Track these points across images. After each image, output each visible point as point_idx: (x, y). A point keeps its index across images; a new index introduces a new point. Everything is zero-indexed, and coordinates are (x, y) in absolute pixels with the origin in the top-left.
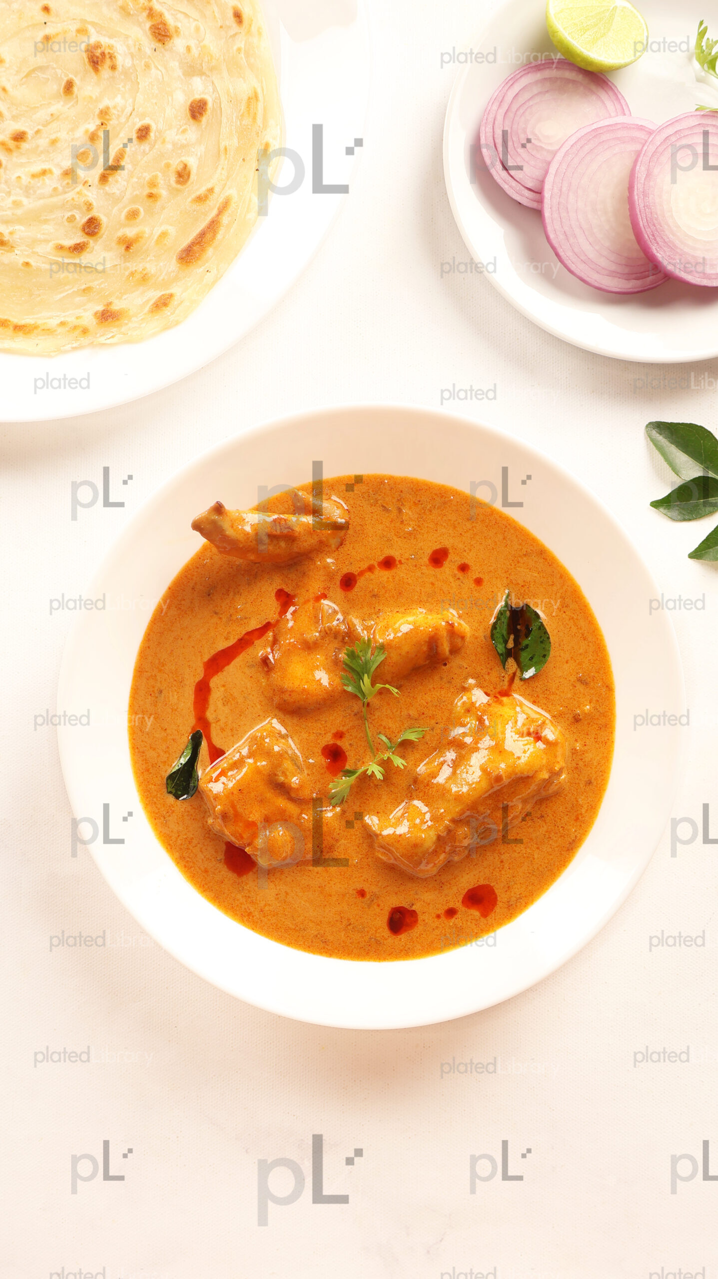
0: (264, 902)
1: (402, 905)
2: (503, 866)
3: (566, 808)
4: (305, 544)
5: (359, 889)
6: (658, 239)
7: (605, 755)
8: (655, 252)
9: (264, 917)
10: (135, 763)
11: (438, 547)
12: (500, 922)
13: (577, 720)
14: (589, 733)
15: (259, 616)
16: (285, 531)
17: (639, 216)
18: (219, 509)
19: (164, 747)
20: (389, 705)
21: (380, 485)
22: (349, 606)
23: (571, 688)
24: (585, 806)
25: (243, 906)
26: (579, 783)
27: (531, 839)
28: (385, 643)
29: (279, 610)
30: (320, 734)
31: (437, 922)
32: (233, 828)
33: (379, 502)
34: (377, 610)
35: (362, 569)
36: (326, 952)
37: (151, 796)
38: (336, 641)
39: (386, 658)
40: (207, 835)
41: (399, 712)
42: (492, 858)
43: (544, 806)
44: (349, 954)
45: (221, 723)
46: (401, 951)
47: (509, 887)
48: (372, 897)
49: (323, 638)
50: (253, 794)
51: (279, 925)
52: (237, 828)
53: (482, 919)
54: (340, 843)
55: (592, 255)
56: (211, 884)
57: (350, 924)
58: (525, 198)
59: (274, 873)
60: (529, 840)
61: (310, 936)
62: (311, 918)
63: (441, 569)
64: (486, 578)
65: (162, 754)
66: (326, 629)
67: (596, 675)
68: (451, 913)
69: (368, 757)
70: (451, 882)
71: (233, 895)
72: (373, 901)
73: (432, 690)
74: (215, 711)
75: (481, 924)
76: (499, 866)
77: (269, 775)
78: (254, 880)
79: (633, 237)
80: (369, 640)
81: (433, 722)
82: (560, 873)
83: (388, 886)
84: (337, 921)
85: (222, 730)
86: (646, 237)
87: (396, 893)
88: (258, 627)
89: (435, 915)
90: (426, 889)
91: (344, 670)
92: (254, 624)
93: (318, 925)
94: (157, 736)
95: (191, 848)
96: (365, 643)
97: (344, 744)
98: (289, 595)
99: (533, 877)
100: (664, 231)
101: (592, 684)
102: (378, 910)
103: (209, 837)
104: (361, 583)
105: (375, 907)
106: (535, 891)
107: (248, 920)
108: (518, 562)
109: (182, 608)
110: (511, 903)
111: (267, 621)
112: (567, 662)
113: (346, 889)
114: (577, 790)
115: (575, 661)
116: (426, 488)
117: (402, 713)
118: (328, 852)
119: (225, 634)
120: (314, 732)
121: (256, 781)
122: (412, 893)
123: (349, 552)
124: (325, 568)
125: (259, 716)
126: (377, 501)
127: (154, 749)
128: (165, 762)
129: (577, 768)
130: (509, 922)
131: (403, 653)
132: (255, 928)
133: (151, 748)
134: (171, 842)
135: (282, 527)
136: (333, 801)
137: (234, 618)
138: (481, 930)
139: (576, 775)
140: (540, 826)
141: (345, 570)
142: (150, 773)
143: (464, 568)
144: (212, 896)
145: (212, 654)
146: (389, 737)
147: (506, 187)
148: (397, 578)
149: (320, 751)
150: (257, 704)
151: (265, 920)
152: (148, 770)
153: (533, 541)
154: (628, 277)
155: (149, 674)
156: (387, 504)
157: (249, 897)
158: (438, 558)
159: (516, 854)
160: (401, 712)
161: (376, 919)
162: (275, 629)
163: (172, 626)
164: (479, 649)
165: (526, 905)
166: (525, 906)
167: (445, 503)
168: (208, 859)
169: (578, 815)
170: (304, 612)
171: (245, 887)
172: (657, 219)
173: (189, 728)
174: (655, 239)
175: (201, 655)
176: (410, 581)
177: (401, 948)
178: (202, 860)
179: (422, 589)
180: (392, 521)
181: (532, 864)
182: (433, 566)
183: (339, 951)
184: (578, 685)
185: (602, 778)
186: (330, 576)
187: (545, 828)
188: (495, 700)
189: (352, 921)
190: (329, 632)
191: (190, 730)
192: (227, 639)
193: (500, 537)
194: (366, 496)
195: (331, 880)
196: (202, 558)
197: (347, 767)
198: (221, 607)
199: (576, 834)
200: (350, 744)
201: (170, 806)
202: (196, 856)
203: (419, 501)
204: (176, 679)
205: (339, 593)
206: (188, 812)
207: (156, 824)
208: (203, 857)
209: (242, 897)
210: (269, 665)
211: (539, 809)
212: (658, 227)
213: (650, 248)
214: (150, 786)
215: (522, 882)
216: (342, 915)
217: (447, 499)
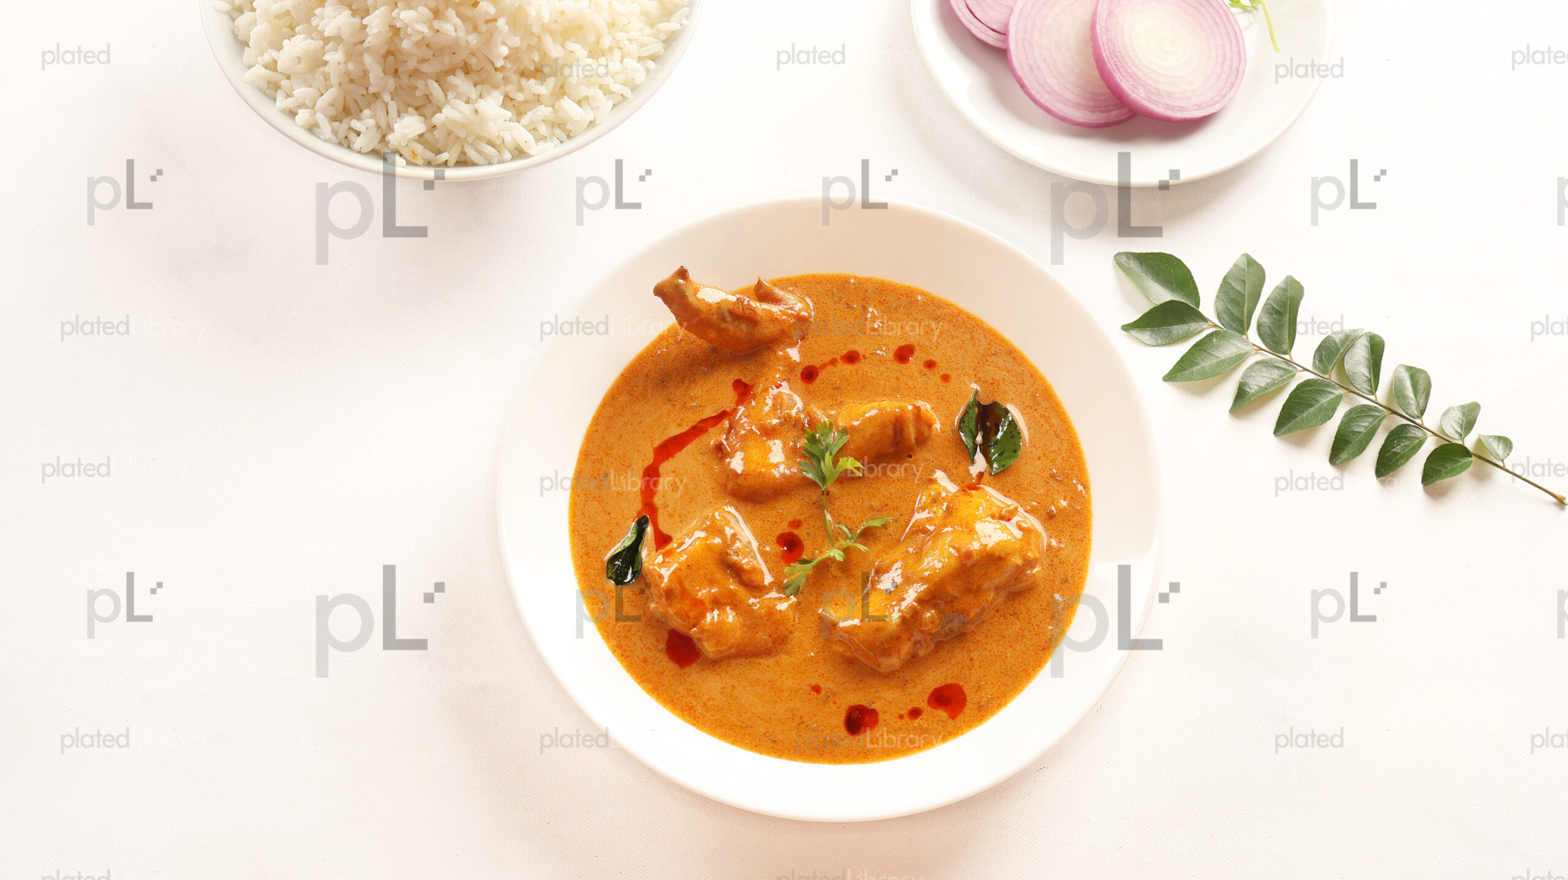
0: (708, 696)
1: (861, 703)
2: (973, 664)
3: (1041, 606)
4: (766, 331)
5: (813, 685)
6: (1121, 69)
7: (1082, 552)
8: (1119, 80)
9: (708, 712)
10: (574, 546)
11: (904, 343)
12: (970, 725)
13: (1050, 516)
14: (1064, 530)
15: (714, 405)
16: (748, 312)
17: (1102, 48)
18: (683, 273)
19: (607, 531)
20: (850, 495)
21: (844, 284)
22: (809, 397)
23: (1044, 484)
24: (1062, 604)
25: (684, 699)
26: (1054, 581)
27: (1003, 637)
28: (848, 426)
29: (736, 399)
30: (776, 522)
31: (900, 723)
32: (679, 606)
33: (843, 300)
34: (839, 401)
35: (824, 362)
36: (775, 753)
37: (589, 581)
38: (796, 430)
39: (848, 442)
40: (648, 623)
41: (861, 502)
42: (961, 655)
43: (1017, 602)
44: (800, 756)
45: (670, 509)
46: (860, 752)
47: (979, 687)
48: (828, 694)
49: (781, 424)
50: (702, 572)
51: (724, 721)
52: (683, 606)
53: (950, 721)
54: (794, 635)
55: (1056, 88)
56: (650, 674)
57: (803, 723)
58: (990, 38)
59: (721, 665)
60: (1001, 638)
61: (758, 734)
62: (759, 715)
63: (906, 365)
64: (953, 375)
65: (603, 537)
66: (786, 416)
67: (1070, 472)
68: (915, 713)
69: (826, 547)
70: (916, 680)
71: (674, 687)
72: (829, 697)
73: (896, 481)
74: (664, 496)
75: (949, 726)
76: (968, 664)
77: (721, 554)
78: (698, 672)
79: (1097, 74)
80: (831, 424)
81: (897, 514)
82: (1035, 673)
83: (845, 683)
84: (788, 718)
85: (671, 516)
86: (1110, 66)
87: (855, 690)
88: (713, 415)
89: (897, 716)
90: (888, 686)
91: (804, 456)
92: (709, 412)
93: (768, 722)
94: (600, 519)
95: (630, 636)
96: (826, 427)
97: (801, 533)
98: (748, 385)
99: (1006, 677)
100: (1126, 63)
101: (1066, 480)
102: (834, 708)
103: (650, 625)
104: (822, 375)
105: (832, 704)
106: (1009, 692)
107: (689, 715)
108: (987, 361)
109: (634, 394)
110: (982, 704)
111: (723, 410)
112: (1039, 459)
113: (799, 684)
114: (1053, 587)
115: (1048, 458)
116: (891, 288)
117: (864, 504)
118: (780, 644)
119: (678, 421)
120: (769, 520)
121: (706, 558)
122: (872, 690)
123: (811, 346)
124: (785, 359)
125: (710, 503)
126: (841, 299)
127: (596, 533)
128: (606, 546)
129: (1052, 565)
130: (980, 724)
131: (867, 435)
132: (696, 724)
133: (592, 531)
134: (608, 629)
135: (745, 307)
136: (788, 591)
137: (688, 405)
138: (949, 732)
139: (1052, 572)
140: (1013, 623)
141: (806, 364)
142: (590, 557)
143: (930, 365)
144: (651, 688)
145: (663, 440)
146: (849, 527)
147: (972, 28)
148: (861, 372)
149: (775, 540)
150: (709, 491)
151: (708, 715)
152: (587, 554)
153: (1003, 341)
154: (1093, 109)
155: (595, 457)
156: (851, 302)
157: (691, 690)
158: (903, 354)
159: (987, 652)
160: (863, 502)
161: (831, 717)
162: (731, 418)
163: (622, 411)
164: (946, 443)
165: (999, 706)
166: (998, 708)
167: (911, 303)
168: (648, 648)
169: (1054, 613)
170: (762, 400)
171: (687, 679)
172: (1119, 52)
173: (634, 513)
174: (1118, 69)
175: (652, 441)
176: (874, 375)
177: (860, 750)
178: (642, 649)
179: (887, 383)
180: (856, 318)
181: (1004, 663)
182: (898, 362)
183: (789, 751)
184: (1051, 482)
185: (1079, 576)
186: (791, 366)
187: (1019, 625)
188: (964, 493)
189: (805, 719)
190: (788, 419)
191: (635, 515)
192: (679, 425)
193: (968, 336)
194: (830, 293)
195: (783, 674)
196: (657, 347)
197: (804, 557)
198: (675, 394)
199: (1052, 632)
200: (808, 533)
201: (609, 592)
202: (635, 644)
203: (884, 300)
204: (623, 463)
205: (801, 384)
206: (629, 598)
207: (593, 610)
208: (642, 646)
209: (684, 689)
210: (724, 451)
211: (1011, 605)
212: (1121, 59)
213: (1113, 77)
214: (589, 570)
215: (994, 682)
216: (794, 712)
217: (912, 299)
